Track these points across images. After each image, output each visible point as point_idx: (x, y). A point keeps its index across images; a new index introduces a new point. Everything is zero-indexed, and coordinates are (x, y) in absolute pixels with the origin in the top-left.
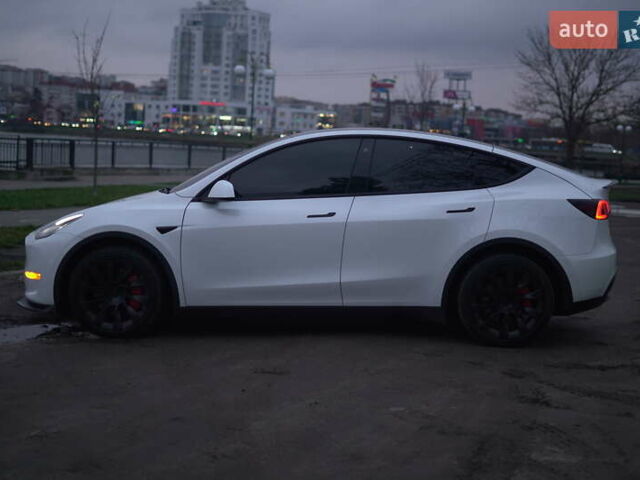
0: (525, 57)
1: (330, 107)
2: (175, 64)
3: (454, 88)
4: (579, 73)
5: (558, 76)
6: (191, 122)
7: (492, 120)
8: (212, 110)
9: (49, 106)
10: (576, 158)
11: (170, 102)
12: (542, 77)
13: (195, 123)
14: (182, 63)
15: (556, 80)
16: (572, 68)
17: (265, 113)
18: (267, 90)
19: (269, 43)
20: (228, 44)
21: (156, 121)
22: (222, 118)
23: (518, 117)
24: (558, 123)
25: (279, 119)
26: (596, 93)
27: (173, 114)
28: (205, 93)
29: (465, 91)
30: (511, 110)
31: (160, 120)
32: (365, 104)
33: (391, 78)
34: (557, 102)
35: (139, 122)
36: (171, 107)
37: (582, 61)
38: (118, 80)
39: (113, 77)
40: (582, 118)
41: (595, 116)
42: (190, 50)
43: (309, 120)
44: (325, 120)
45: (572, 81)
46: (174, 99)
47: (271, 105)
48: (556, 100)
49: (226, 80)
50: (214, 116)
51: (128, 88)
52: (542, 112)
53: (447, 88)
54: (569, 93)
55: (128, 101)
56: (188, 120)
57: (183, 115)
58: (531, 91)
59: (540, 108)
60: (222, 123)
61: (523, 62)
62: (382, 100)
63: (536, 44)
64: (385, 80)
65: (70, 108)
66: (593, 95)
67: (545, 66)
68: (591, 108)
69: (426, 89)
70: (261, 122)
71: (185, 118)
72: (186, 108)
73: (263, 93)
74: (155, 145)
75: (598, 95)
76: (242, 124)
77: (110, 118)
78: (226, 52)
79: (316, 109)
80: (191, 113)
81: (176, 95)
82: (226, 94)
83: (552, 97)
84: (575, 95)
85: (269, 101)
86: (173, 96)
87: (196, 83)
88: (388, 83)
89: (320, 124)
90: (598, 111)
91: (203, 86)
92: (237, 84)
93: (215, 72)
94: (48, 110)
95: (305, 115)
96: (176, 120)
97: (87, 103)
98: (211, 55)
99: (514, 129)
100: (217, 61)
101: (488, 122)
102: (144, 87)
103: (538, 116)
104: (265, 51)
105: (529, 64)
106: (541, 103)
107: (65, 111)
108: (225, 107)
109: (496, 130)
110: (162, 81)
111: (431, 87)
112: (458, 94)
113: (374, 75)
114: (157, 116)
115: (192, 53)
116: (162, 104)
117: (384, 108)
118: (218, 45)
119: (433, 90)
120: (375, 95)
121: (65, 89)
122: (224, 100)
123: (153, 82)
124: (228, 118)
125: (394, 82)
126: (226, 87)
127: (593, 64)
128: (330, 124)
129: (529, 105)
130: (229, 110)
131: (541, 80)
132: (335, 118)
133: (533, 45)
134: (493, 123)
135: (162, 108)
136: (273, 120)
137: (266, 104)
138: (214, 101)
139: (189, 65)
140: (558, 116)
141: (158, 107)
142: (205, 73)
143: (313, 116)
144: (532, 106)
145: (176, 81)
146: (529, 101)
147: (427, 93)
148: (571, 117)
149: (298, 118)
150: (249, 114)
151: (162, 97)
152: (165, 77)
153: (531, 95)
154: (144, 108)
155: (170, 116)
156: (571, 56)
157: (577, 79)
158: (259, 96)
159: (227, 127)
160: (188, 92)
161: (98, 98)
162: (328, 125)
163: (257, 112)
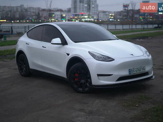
1: (113, 12)
2: (72, 4)
8: (82, 15)
9: (42, 17)
11: (72, 14)
13: (78, 19)
17: (96, 15)
18: (96, 9)
25: (100, 16)
28: (81, 11)
32: (122, 11)
35: (64, 19)
38: (59, 9)
39: (57, 8)
43: (107, 16)
46: (73, 13)
47: (97, 13)
49: (86, 7)
50: (83, 17)
51: (61, 11)
55: (61, 14)
60: (85, 18)
62: (126, 10)
65: (47, 17)
70: (95, 17)
71: (76, 17)
72: (76, 15)
76: (90, 18)
79: (109, 13)
81: (73, 12)
82: (86, 11)
85: (97, 12)
87: (78, 8)
88: (128, 5)
89: (110, 17)
91: (80, 9)
93: (83, 5)
94: (42, 18)
95: (106, 15)
96: (74, 18)
97: (51, 15)
100: (83, 2)
101: (154, 14)
102: (65, 10)
107: (46, 17)
110: (69, 8)
114: (69, 17)
115: (77, 1)
116: (70, 14)
117: (126, 12)
120: (124, 9)
121: (46, 12)
123: (67, 9)
124: (87, 17)
126: (86, 9)
130: (87, 15)
132: (114, 15)
136: (98, 17)
137: (96, 13)
138: (83, 13)
139: (76, 4)
145: (73, 8)
149: (104, 16)
150: (92, 15)
151: (70, 12)
154: (65, 16)
155: (72, 17)
158: (94, 11)
159: (86, 19)
160: (76, 11)
161: (53, 14)
162: (112, 17)
163: (94, 15)
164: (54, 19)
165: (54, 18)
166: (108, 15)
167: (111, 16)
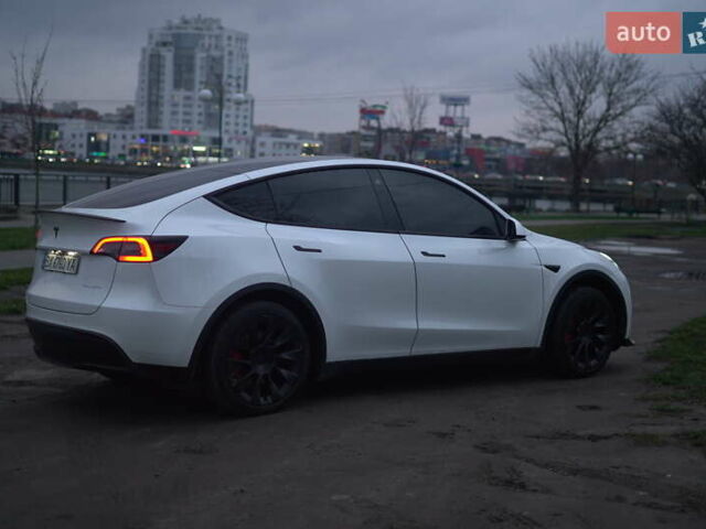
0: (526, 80)
1: (316, 136)
2: (142, 89)
3: (451, 114)
4: (585, 98)
5: (563, 101)
6: (161, 154)
7: (493, 148)
8: (184, 140)
10: (583, 190)
11: (138, 132)
12: (544, 101)
13: (166, 154)
14: (150, 88)
15: (560, 104)
16: (577, 92)
17: (244, 142)
18: (245, 117)
19: (247, 66)
20: (202, 68)
21: (122, 152)
22: (196, 148)
23: (521, 145)
24: (564, 152)
25: (259, 149)
26: (604, 119)
27: (142, 144)
28: (177, 121)
29: (463, 118)
30: (513, 138)
31: (127, 152)
32: (353, 133)
33: (382, 103)
34: (562, 129)
35: (102, 154)
36: (138, 138)
37: (588, 84)
38: (80, 107)
39: (75, 103)
40: (590, 146)
41: (604, 144)
42: (159, 74)
43: (292, 150)
44: (309, 151)
45: (577, 105)
46: (142, 128)
47: (250, 134)
48: (560, 126)
49: (199, 106)
50: (186, 147)
51: (91, 116)
52: (546, 140)
53: (443, 114)
54: (574, 119)
55: (90, 131)
56: (158, 152)
57: (152, 146)
58: (532, 116)
59: (543, 135)
60: (196, 154)
61: (524, 85)
62: (373, 128)
63: (538, 66)
64: (375, 106)
66: (600, 121)
67: (548, 89)
68: (599, 135)
69: (415, 116)
70: (239, 153)
71: (155, 149)
72: (156, 138)
73: (241, 120)
74: (113, 179)
75: (607, 121)
76: (219, 155)
77: (71, 150)
78: (199, 75)
79: (299, 138)
80: (161, 143)
81: (144, 124)
82: (199, 122)
83: (556, 124)
84: (581, 122)
85: (248, 129)
86: (141, 125)
87: (166, 109)
88: (379, 109)
89: (304, 155)
90: (607, 138)
91: (174, 113)
92: (212, 111)
93: (188, 98)
95: (288, 145)
96: (144, 151)
97: (44, 131)
98: (183, 79)
99: (516, 159)
100: (189, 85)
101: (489, 152)
102: (108, 115)
103: (540, 144)
104: (243, 75)
105: (530, 87)
106: (544, 130)
107: (20, 141)
108: (199, 137)
109: (497, 160)
110: (129, 107)
111: (421, 113)
112: (455, 120)
113: (363, 101)
114: (124, 147)
115: (162, 78)
116: (129, 133)
117: (374, 136)
118: (191, 69)
119: (423, 116)
120: (364, 123)
121: (20, 117)
122: (197, 128)
123: (118, 110)
124: (202, 149)
125: (384, 107)
126: (200, 114)
127: (600, 87)
128: (315, 154)
129: (531, 132)
130: (202, 140)
131: (543, 105)
132: (321, 147)
133: (535, 67)
134: (494, 153)
135: (129, 137)
137: (245, 133)
138: (187, 129)
139: (158, 89)
140: (563, 144)
141: (124, 137)
142: (176, 99)
143: (296, 146)
144: (535, 133)
145: (144, 109)
146: (531, 128)
147: (416, 120)
148: (577, 146)
149: (280, 148)
150: (225, 144)
151: (127, 126)
152: (133, 104)
153: (533, 121)
154: (109, 139)
155: (137, 146)
156: (576, 79)
157: (583, 103)
158: (237, 124)
159: (201, 159)
160: (157, 120)
161: (56, 127)
163: (234, 142)
164: (56, 152)
165: (57, 144)
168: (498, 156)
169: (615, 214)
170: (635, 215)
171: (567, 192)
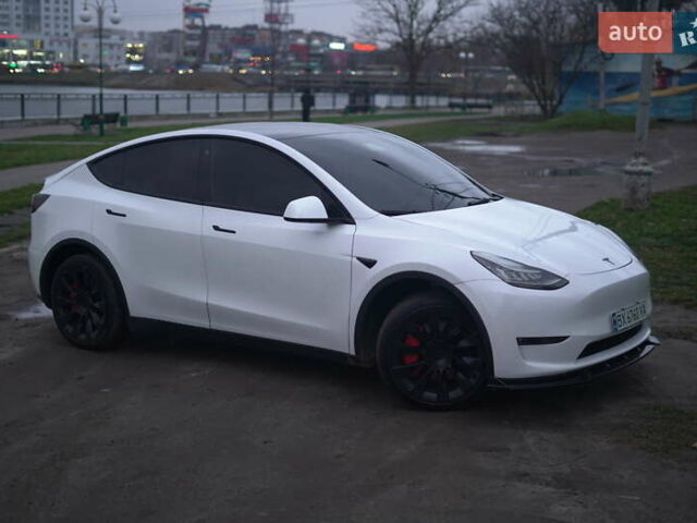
1: (136, 36)
3: (275, 11)
8: (4, 44)
12: (379, 4)
15: (394, 5)
17: (65, 44)
18: (66, 18)
22: (16, 52)
25: (81, 51)
26: (436, 19)
29: (287, 14)
32: (176, 31)
33: (205, 2)
43: (115, 51)
45: (411, 7)
47: (72, 35)
50: (6, 51)
53: (268, 11)
54: (408, 20)
58: (369, 18)
59: (379, 36)
60: (17, 58)
62: (197, 27)
64: (199, 4)
66: (433, 21)
68: (431, 35)
70: (61, 55)
73: (61, 22)
75: (438, 21)
76: (40, 58)
79: (123, 39)
82: (19, 25)
83: (391, 25)
85: (69, 31)
88: (202, 7)
89: (128, 55)
90: (438, 37)
92: (30, 12)
95: (111, 46)
101: (311, 47)
106: (381, 31)
108: (18, 40)
109: (321, 55)
112: (280, 17)
117: (199, 35)
120: (188, 22)
122: (16, 31)
124: (22, 52)
125: (208, 6)
126: (18, 17)
128: (140, 55)
129: (368, 33)
130: (23, 43)
131: (379, 7)
132: (145, 47)
134: (317, 48)
136: (76, 52)
137: (66, 35)
138: (5, 33)
146: (368, 29)
150: (47, 47)
153: (369, 23)
157: (416, 5)
158: (57, 26)
162: (137, 57)
163: (56, 44)
166: (120, 46)
167: (133, 51)
168: (321, 51)
169: (449, 110)
170: (468, 110)
171: (392, 86)
